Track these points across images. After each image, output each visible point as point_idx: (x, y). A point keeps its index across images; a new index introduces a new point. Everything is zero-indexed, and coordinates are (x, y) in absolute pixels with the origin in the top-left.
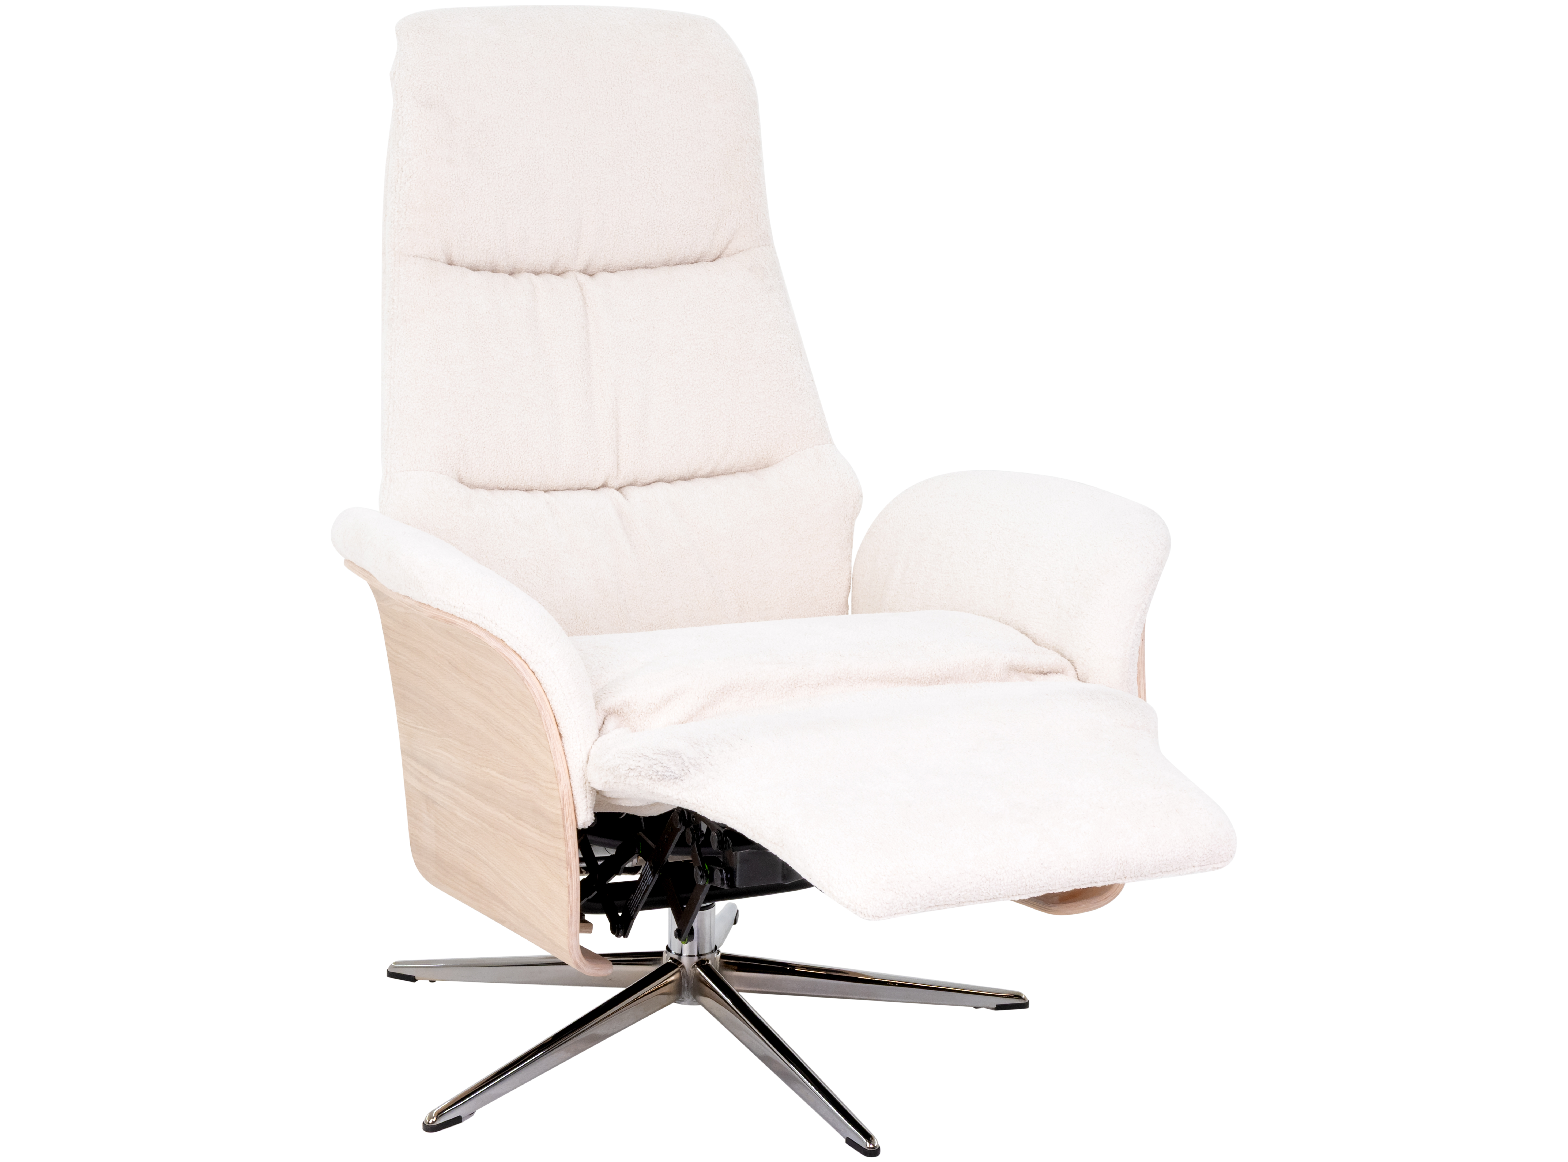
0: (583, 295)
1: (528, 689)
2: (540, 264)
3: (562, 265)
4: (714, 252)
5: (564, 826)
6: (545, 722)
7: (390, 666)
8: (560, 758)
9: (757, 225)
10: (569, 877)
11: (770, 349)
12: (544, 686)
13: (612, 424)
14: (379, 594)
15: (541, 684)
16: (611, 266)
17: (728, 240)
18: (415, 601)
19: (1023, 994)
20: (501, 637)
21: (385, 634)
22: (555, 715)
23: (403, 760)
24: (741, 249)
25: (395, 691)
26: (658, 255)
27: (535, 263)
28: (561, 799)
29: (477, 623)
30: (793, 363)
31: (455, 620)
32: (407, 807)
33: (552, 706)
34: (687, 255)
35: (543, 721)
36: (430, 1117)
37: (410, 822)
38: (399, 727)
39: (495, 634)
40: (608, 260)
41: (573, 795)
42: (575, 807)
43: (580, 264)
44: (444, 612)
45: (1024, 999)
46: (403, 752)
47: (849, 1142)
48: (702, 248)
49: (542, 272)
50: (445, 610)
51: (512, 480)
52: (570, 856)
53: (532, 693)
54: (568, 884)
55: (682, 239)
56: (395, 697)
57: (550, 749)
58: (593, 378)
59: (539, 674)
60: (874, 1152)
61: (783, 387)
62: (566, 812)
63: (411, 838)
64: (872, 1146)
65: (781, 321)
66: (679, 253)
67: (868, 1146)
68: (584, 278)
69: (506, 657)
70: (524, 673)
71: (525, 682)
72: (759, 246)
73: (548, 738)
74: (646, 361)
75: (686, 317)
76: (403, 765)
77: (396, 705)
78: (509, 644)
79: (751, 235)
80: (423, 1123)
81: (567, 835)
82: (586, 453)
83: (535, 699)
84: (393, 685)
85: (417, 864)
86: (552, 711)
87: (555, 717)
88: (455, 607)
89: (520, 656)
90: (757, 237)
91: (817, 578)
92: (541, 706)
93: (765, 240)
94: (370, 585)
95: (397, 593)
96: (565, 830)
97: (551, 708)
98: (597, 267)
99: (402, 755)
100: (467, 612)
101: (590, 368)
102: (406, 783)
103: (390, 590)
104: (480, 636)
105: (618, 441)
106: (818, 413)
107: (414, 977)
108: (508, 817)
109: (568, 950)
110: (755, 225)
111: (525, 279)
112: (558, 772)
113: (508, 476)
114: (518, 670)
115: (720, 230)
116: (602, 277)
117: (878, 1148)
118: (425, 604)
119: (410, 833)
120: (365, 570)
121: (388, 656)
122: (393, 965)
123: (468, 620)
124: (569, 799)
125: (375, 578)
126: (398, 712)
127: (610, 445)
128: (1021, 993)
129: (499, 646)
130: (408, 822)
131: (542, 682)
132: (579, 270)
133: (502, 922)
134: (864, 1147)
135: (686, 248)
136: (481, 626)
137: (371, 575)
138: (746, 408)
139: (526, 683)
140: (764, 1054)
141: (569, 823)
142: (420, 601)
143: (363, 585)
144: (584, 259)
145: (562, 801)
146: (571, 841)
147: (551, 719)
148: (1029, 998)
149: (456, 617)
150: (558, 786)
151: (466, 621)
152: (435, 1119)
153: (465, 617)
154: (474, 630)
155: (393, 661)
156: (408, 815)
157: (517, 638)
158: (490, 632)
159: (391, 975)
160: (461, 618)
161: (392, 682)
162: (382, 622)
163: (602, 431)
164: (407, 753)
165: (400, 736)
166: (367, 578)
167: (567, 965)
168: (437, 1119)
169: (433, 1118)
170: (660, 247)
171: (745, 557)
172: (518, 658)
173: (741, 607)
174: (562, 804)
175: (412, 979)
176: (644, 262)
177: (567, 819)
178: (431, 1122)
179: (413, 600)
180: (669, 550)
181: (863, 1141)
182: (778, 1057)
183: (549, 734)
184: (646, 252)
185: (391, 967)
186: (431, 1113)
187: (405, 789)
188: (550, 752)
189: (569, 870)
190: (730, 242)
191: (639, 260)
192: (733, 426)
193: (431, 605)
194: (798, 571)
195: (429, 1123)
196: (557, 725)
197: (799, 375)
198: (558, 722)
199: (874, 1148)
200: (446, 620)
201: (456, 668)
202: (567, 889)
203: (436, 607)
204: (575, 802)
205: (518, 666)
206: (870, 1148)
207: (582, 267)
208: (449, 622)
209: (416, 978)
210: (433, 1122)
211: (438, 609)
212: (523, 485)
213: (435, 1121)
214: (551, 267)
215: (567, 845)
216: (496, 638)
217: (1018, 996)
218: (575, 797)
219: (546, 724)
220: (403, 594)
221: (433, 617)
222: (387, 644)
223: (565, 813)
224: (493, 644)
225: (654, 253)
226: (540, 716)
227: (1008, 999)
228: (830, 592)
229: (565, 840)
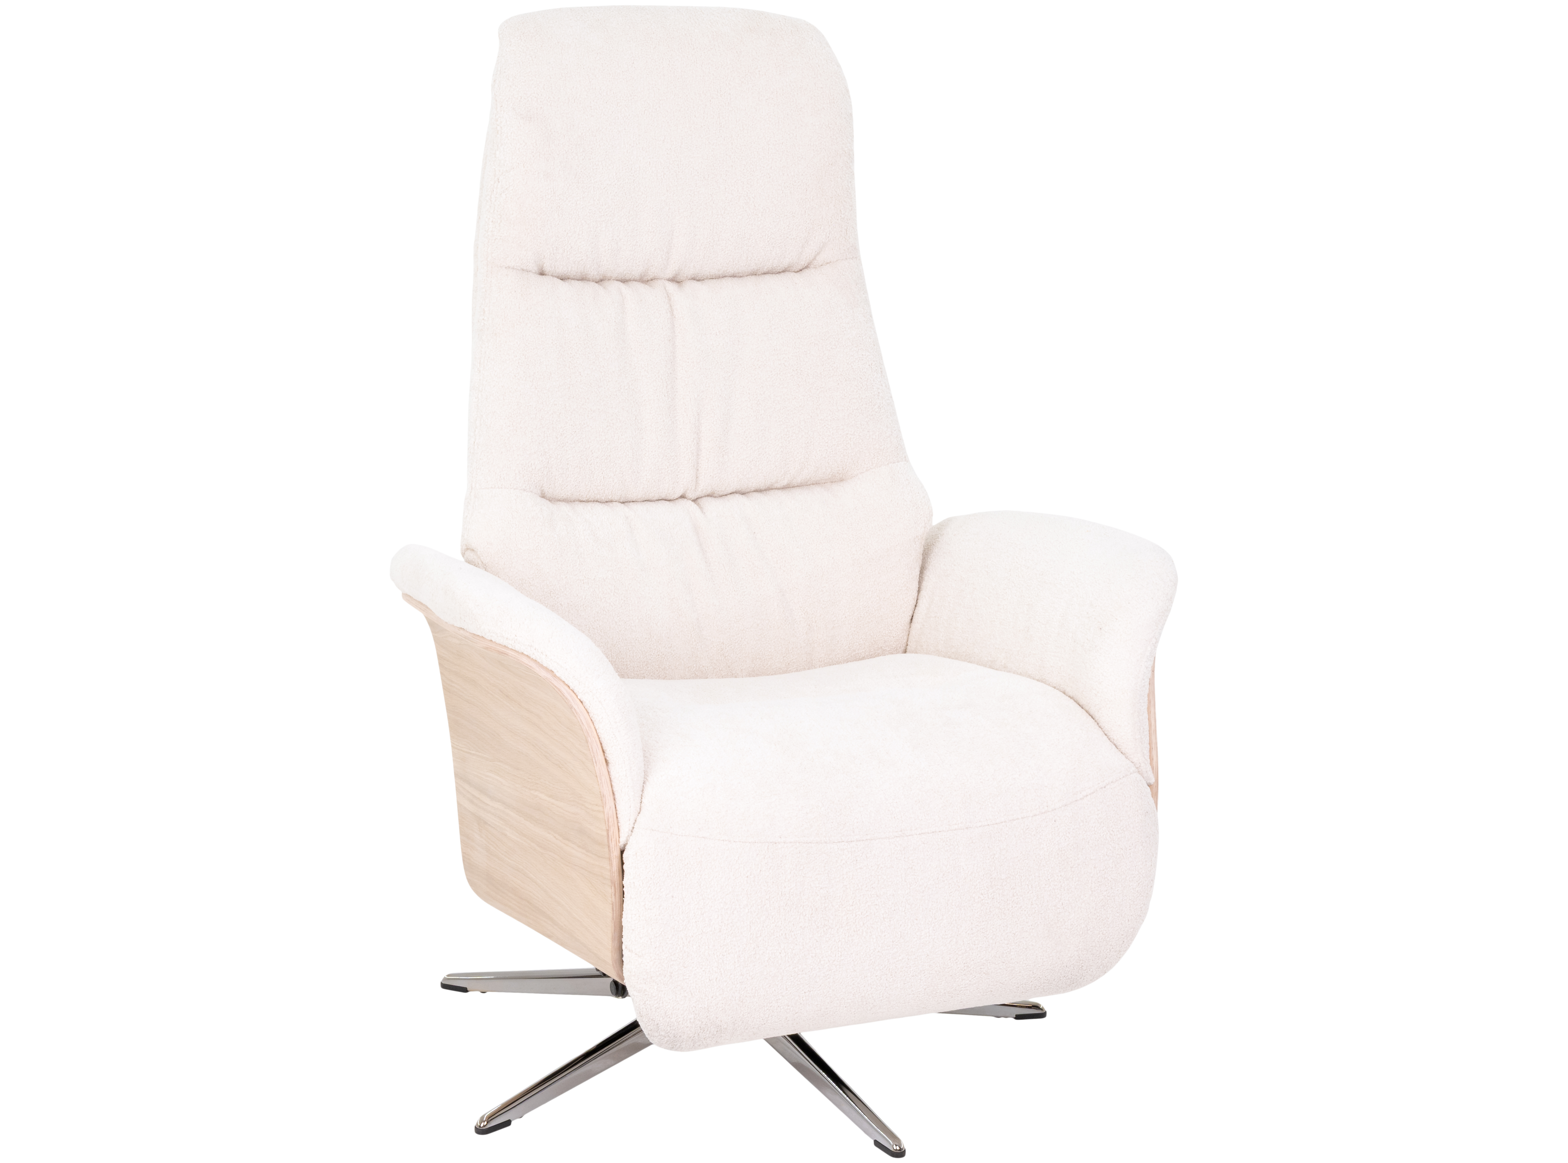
0: (671, 306)
1: (576, 716)
2: (629, 273)
3: (651, 274)
4: (801, 263)
5: (609, 847)
6: (592, 748)
7: (445, 694)
8: (606, 782)
9: (846, 239)
10: (613, 894)
11: (852, 366)
12: (591, 715)
13: (694, 439)
14: (435, 626)
15: (588, 713)
16: (700, 275)
17: (816, 253)
18: (470, 633)
19: (1040, 1005)
20: (551, 668)
21: (440, 664)
22: (602, 742)
23: (456, 782)
24: (828, 261)
25: (449, 718)
26: (747, 266)
27: (625, 272)
28: (606, 821)
29: (528, 654)
30: (874, 381)
31: (507, 651)
32: (460, 827)
33: (599, 734)
34: (775, 266)
35: (590, 747)
36: (482, 1121)
37: (462, 842)
38: (453, 752)
39: (545, 665)
40: (697, 270)
41: (617, 818)
42: (619, 829)
43: (670, 273)
44: (497, 644)
45: (1042, 1009)
46: (457, 775)
47: (877, 1144)
48: (791, 259)
49: (632, 279)
50: (498, 642)
51: (593, 494)
52: (614, 875)
53: (579, 721)
54: (612, 901)
55: (771, 251)
56: (449, 723)
57: (596, 773)
58: (677, 392)
59: (587, 704)
60: (900, 1154)
61: (862, 405)
62: (611, 833)
63: (463, 857)
64: (898, 1148)
65: (864, 338)
66: (767, 264)
67: (895, 1149)
68: (672, 287)
69: (556, 687)
70: (572, 702)
71: (573, 710)
72: (846, 259)
73: (595, 763)
74: (730, 376)
75: (771, 331)
76: (456, 787)
77: (450, 731)
78: (558, 674)
79: (840, 249)
80: (475, 1127)
81: (612, 855)
82: (667, 468)
83: (582, 726)
84: (447, 712)
85: (470, 881)
86: (599, 738)
87: (601, 744)
88: (507, 639)
89: (569, 686)
90: (845, 250)
91: (884, 598)
92: (588, 733)
93: (853, 252)
94: (426, 617)
95: (453, 626)
96: (609, 850)
97: (598, 736)
98: (685, 276)
99: (455, 778)
100: (519, 643)
101: (674, 381)
102: (459, 805)
103: (446, 623)
104: (531, 667)
105: (698, 455)
106: (895, 431)
107: (466, 988)
108: (555, 837)
109: (612, 963)
110: (844, 239)
111: (615, 287)
112: (603, 796)
113: (590, 490)
114: (566, 698)
115: (809, 243)
116: (691, 287)
117: (903, 1150)
118: (479, 636)
119: (462, 852)
120: (422, 604)
121: (443, 685)
122: (446, 977)
123: (520, 651)
124: (614, 821)
125: (431, 610)
126: (452, 737)
127: (690, 460)
128: (1039, 1004)
129: (549, 676)
130: (461, 841)
131: (589, 711)
132: (668, 278)
133: (549, 937)
134: (891, 1149)
135: (775, 259)
136: (532, 657)
137: (427, 607)
138: (825, 425)
139: (574, 712)
140: (796, 1061)
141: (613, 843)
142: (474, 633)
143: (420, 618)
144: (674, 269)
145: (607, 823)
146: (615, 860)
147: (597, 746)
148: (1046, 1009)
149: (508, 648)
150: (603, 808)
151: (518, 652)
152: (486, 1123)
153: (517, 648)
154: (525, 660)
155: (447, 690)
156: (461, 834)
157: (566, 669)
158: (541, 663)
159: (444, 986)
160: (513, 650)
161: (447, 709)
162: (437, 653)
163: (683, 445)
164: (461, 777)
165: (453, 760)
166: (424, 611)
167: (609, 977)
168: (487, 1123)
169: (484, 1122)
170: (749, 258)
171: (816, 576)
172: (567, 688)
173: (809, 625)
174: (607, 826)
175: (464, 990)
176: (733, 272)
177: (612, 840)
178: (482, 1126)
179: (467, 632)
180: (743, 568)
181: (890, 1144)
182: (809, 1064)
183: (595, 760)
184: (735, 263)
185: (445, 979)
186: (483, 1117)
187: (458, 811)
188: (597, 777)
189: (613, 887)
190: (818, 254)
191: (727, 270)
192: (811, 442)
193: (485, 637)
194: (866, 591)
195: (480, 1127)
196: (604, 752)
197: (879, 393)
198: (604, 748)
199: (900, 1150)
200: (499, 651)
201: (507, 696)
202: (611, 906)
203: (489, 639)
204: (619, 824)
205: (566, 695)
206: (896, 1150)
207: (670, 276)
208: (502, 653)
209: (468, 990)
210: (484, 1126)
211: (491, 641)
212: (603, 498)
213: (486, 1125)
214: (641, 275)
215: (611, 865)
216: (546, 669)
217: (1036, 1007)
218: (619, 819)
219: (592, 750)
220: (458, 626)
221: (487, 648)
222: (441, 673)
223: (609, 834)
224: (543, 673)
225: (742, 264)
226: (587, 742)
227: (1027, 1009)
228: (896, 611)
229: (610, 859)
